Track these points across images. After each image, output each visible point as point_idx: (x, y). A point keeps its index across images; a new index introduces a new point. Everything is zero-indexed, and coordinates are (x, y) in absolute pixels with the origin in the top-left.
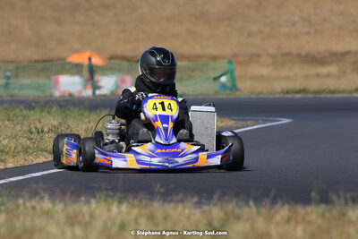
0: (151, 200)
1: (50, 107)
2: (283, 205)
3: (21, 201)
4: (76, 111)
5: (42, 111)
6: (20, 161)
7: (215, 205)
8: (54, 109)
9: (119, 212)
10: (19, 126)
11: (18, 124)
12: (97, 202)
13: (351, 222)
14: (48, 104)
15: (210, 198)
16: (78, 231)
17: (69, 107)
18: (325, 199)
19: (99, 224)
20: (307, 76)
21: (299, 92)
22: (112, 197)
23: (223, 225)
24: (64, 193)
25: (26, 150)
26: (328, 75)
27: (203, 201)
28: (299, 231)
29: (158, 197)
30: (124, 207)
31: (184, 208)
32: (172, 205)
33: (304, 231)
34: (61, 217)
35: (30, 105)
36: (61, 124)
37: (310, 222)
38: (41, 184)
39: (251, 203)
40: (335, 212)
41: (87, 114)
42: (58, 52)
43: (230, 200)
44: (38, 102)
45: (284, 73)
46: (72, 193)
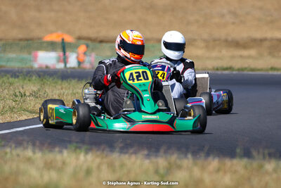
0: (111, 151)
1: (31, 76)
2: (214, 157)
3: (8, 150)
4: (51, 79)
5: (25, 79)
6: (8, 118)
7: (162, 157)
8: (34, 78)
9: (86, 160)
10: (6, 90)
11: (5, 89)
12: (68, 152)
13: (267, 173)
14: (28, 74)
15: (157, 150)
16: (53, 175)
17: (46, 76)
18: (247, 154)
19: (69, 170)
20: (233, 57)
21: (227, 69)
22: (80, 148)
24: (42, 144)
25: (12, 109)
26: (249, 57)
27: (152, 153)
28: (227, 180)
29: (117, 149)
30: (90, 157)
31: (137, 158)
32: (127, 156)
34: (40, 163)
35: (15, 74)
36: (39, 90)
37: (235, 172)
38: (26, 138)
39: (190, 156)
40: (255, 164)
41: (60, 82)
42: (37, 32)
43: (173, 153)
44: (22, 72)
45: (215, 54)
46: (50, 144)
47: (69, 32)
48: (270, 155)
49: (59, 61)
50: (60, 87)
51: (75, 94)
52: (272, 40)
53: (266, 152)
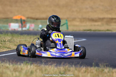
0: (41, 64)
1: (8, 33)
2: (84, 67)
4: (16, 35)
5: (5, 35)
7: (62, 66)
8: (9, 34)
9: (31, 68)
12: (23, 64)
13: (105, 73)
14: (7, 32)
15: (60, 64)
16: (17, 73)
17: (14, 33)
18: (97, 65)
19: (24, 71)
20: (91, 25)
21: (89, 30)
22: (28, 63)
23: (64, 73)
24: (13, 61)
26: (98, 25)
27: (58, 65)
28: (89, 75)
29: (44, 63)
30: (32, 66)
31: (52, 67)
32: (47, 66)
33: (90, 75)
35: (1, 33)
36: (11, 39)
37: (92, 72)
38: (6, 58)
39: (73, 66)
40: (100, 69)
41: (20, 36)
42: (10, 16)
43: (67, 65)
45: (84, 24)
46: (16, 61)
47: (24, 15)
48: (107, 66)
49: (19, 27)
50: (20, 38)
51: (26, 41)
52: (107, 18)
53: (105, 64)
